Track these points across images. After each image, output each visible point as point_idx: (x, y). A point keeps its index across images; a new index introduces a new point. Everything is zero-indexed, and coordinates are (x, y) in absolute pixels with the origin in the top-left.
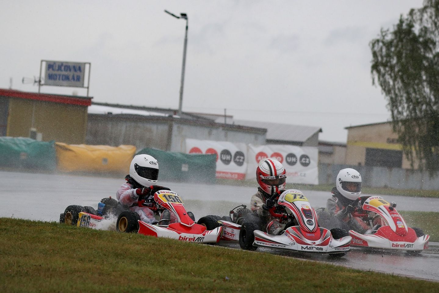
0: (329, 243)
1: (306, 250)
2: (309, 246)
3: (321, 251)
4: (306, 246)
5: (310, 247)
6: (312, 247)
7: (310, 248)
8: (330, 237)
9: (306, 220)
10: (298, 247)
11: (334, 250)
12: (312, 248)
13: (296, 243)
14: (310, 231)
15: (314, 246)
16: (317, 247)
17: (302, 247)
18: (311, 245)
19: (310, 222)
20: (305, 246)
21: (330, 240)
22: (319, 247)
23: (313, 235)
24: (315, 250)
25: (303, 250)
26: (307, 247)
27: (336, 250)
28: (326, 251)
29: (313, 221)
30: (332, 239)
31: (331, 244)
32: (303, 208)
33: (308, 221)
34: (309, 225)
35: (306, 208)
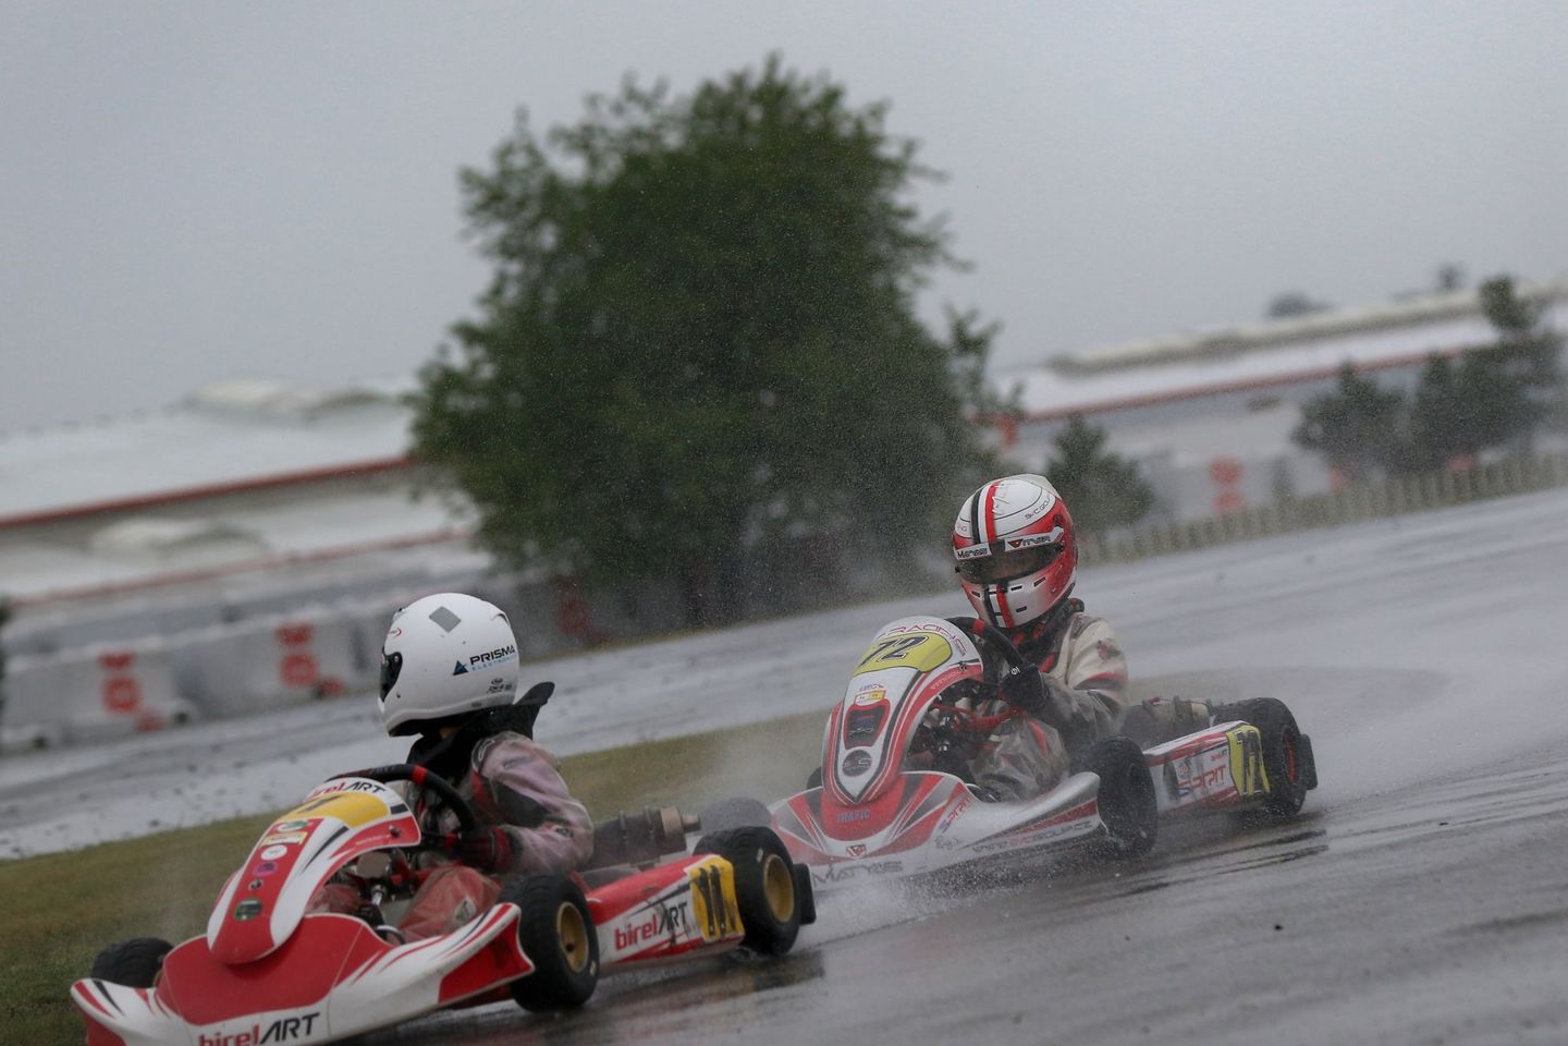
0: (936, 832)
2: (837, 868)
4: (827, 867)
5: (841, 871)
6: (851, 868)
7: (843, 876)
8: (944, 808)
9: (844, 753)
11: (970, 855)
12: (849, 872)
14: (853, 798)
15: (857, 860)
16: (869, 861)
18: (848, 859)
19: (856, 765)
20: (822, 870)
21: (944, 817)
22: (881, 859)
23: (865, 813)
26: (831, 872)
27: (985, 853)
28: (922, 871)
29: (875, 751)
30: (954, 813)
31: (950, 834)
32: (854, 705)
33: (850, 757)
34: (846, 772)
35: (867, 700)
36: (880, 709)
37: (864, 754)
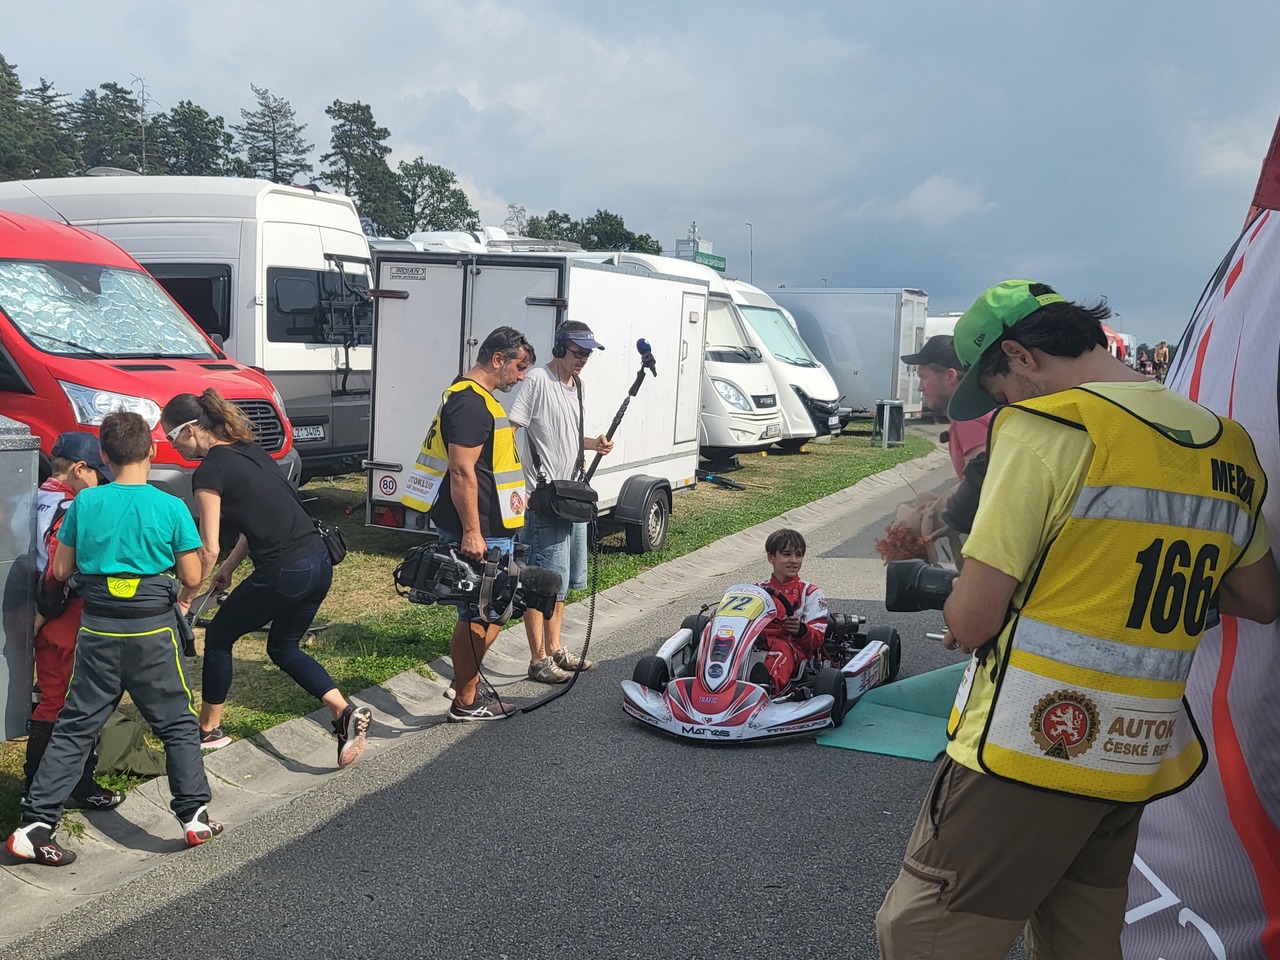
0: (749, 719)
1: (691, 735)
2: (696, 727)
3: (723, 738)
4: (691, 725)
5: (698, 730)
6: (704, 729)
7: (698, 732)
8: (755, 706)
9: (709, 663)
10: (676, 727)
11: (765, 733)
12: (702, 731)
13: (673, 718)
14: (710, 690)
15: (707, 726)
16: (713, 728)
17: (684, 728)
18: (703, 724)
19: (716, 671)
20: (688, 726)
21: (755, 712)
22: (720, 729)
23: (714, 700)
24: (709, 736)
25: (685, 734)
26: (692, 728)
27: (773, 733)
28: (740, 738)
29: (726, 666)
30: (760, 710)
31: (756, 721)
32: (717, 635)
33: (713, 667)
34: (711, 676)
35: (724, 635)
36: (730, 641)
37: (720, 667)
